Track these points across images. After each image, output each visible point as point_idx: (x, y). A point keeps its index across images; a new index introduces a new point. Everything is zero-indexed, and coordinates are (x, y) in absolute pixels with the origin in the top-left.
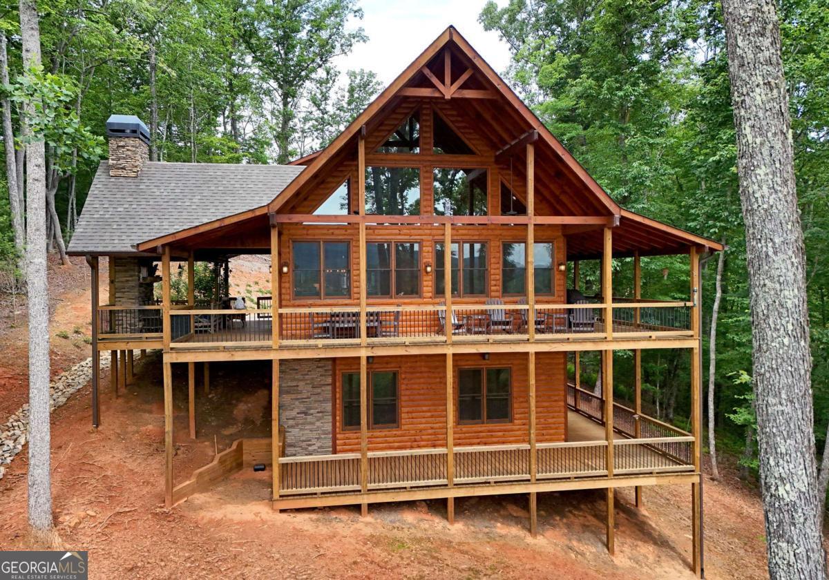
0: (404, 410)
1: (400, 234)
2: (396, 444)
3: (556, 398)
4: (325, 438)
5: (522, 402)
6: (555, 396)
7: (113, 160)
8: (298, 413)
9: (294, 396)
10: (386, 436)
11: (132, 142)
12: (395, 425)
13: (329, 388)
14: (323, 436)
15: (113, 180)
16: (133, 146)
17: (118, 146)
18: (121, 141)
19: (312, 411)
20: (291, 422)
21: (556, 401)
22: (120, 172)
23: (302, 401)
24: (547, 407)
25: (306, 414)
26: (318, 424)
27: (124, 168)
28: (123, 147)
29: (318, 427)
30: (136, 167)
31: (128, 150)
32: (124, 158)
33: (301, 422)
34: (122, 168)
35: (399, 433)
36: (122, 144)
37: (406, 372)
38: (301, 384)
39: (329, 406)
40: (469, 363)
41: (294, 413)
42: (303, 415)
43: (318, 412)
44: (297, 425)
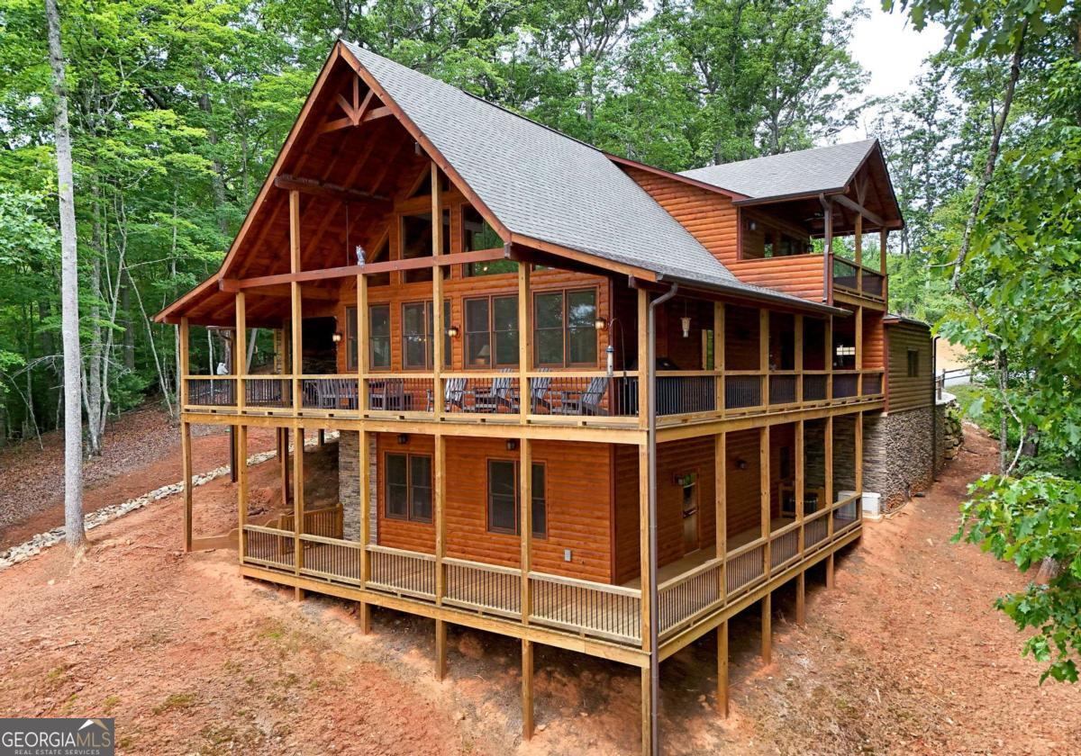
3: (600, 514)
5: (557, 513)
6: (599, 510)
8: (352, 492)
9: (349, 473)
10: (420, 531)
13: (375, 468)
20: (347, 501)
21: (598, 518)
23: (355, 479)
24: (588, 525)
25: (358, 493)
33: (354, 501)
38: (354, 461)
40: (499, 452)
41: (349, 492)
42: (355, 494)
44: (352, 504)
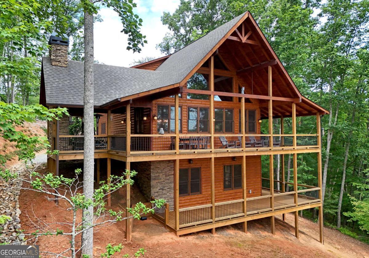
0: (203, 185)
1: (201, 104)
2: (200, 202)
4: (171, 201)
7: (53, 56)
8: (159, 189)
9: (157, 181)
10: (196, 198)
11: (64, 48)
12: (199, 193)
13: (173, 176)
14: (170, 200)
15: (54, 67)
16: (65, 50)
17: (57, 49)
18: (58, 46)
19: (166, 188)
20: (156, 194)
22: (57, 63)
23: (161, 183)
25: (163, 190)
26: (168, 194)
27: (60, 61)
28: (59, 50)
29: (168, 196)
30: (66, 61)
31: (62, 52)
32: (60, 56)
33: (160, 194)
34: (58, 61)
35: (201, 196)
36: (59, 48)
37: (204, 168)
38: (161, 175)
39: (172, 185)
40: (228, 163)
41: (157, 190)
42: (161, 190)
43: (168, 189)
44: (159, 195)
